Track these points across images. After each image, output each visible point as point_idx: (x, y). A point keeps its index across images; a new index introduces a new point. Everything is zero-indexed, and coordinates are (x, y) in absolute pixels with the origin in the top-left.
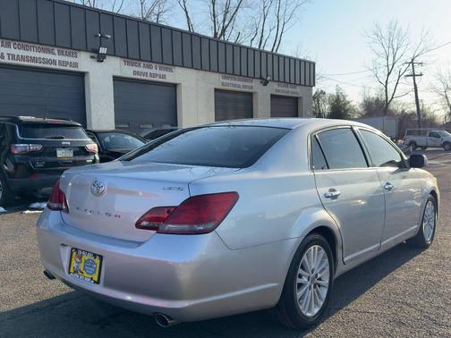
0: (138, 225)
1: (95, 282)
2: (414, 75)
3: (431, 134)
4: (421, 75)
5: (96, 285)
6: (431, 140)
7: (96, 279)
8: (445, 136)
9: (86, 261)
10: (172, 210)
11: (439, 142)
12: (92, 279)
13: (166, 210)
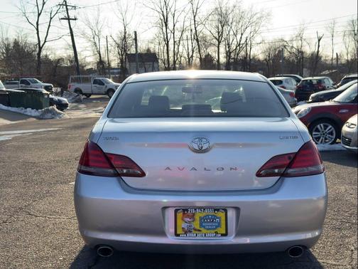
0: (258, 175)
1: (222, 235)
2: (69, 19)
3: (95, 82)
4: (75, 19)
5: (224, 238)
6: (95, 88)
7: (224, 232)
8: (109, 83)
9: (201, 219)
10: (292, 156)
11: (104, 89)
12: (216, 233)
13: (286, 157)
